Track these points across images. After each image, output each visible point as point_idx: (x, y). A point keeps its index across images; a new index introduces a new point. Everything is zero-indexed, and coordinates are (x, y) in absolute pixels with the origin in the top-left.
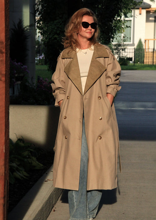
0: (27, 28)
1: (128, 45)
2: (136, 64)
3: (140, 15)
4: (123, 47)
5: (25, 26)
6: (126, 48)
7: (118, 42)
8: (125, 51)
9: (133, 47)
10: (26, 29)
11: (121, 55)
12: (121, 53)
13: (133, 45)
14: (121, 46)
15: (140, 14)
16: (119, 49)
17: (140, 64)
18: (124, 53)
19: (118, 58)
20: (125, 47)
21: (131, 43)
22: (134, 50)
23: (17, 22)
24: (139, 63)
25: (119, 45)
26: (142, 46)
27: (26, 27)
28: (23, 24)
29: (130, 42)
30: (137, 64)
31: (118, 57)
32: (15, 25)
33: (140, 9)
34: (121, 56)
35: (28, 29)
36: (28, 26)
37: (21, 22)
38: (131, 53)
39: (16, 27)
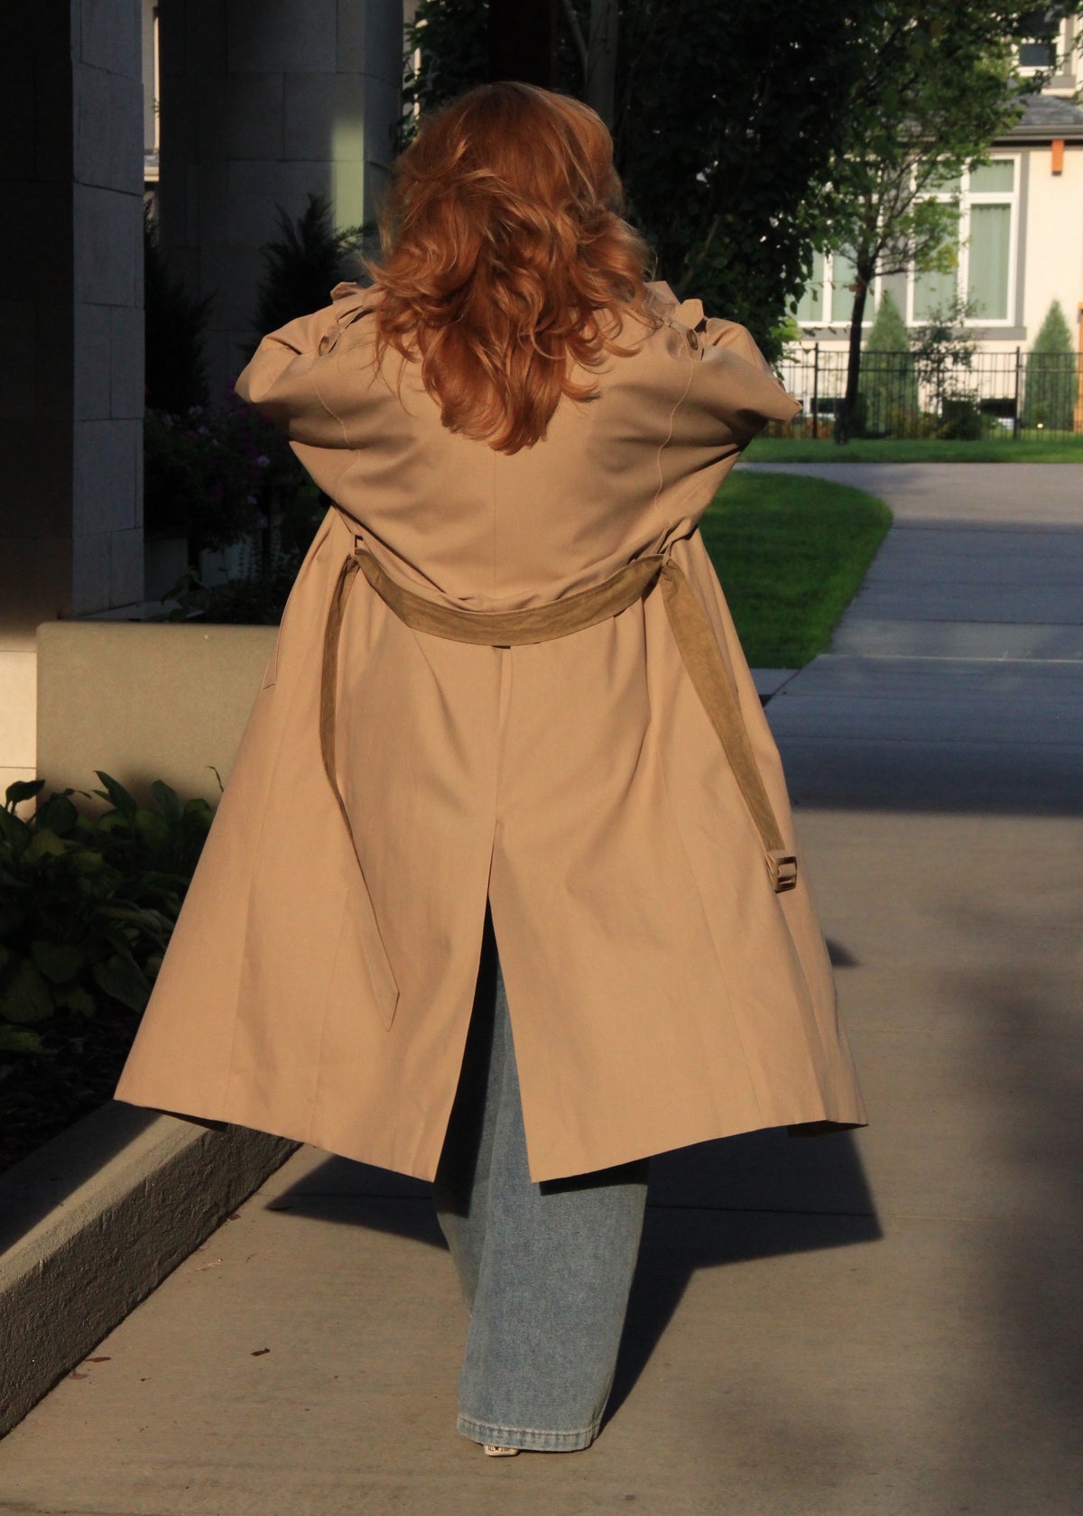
0: (352, 239)
1: (985, 334)
2: (1023, 432)
3: (1057, 179)
4: (958, 346)
5: (340, 232)
6: (975, 348)
7: (935, 319)
8: (968, 364)
9: (1010, 346)
10: (343, 244)
11: (948, 387)
12: (948, 375)
13: (1018, 332)
14: (948, 339)
15: (1057, 173)
16: (939, 352)
17: (1047, 432)
18: (961, 376)
19: (935, 400)
20: (969, 344)
21: (1009, 322)
22: (1014, 358)
23: (298, 211)
24: (1040, 426)
25: (941, 335)
26: (1066, 340)
27: (344, 236)
28: (330, 221)
29: (1003, 315)
30: (1033, 433)
31: (931, 397)
32: (286, 228)
33: (1055, 146)
34: (949, 391)
35: (354, 246)
36: (353, 232)
37: (318, 209)
38: (1000, 375)
39: (291, 237)
